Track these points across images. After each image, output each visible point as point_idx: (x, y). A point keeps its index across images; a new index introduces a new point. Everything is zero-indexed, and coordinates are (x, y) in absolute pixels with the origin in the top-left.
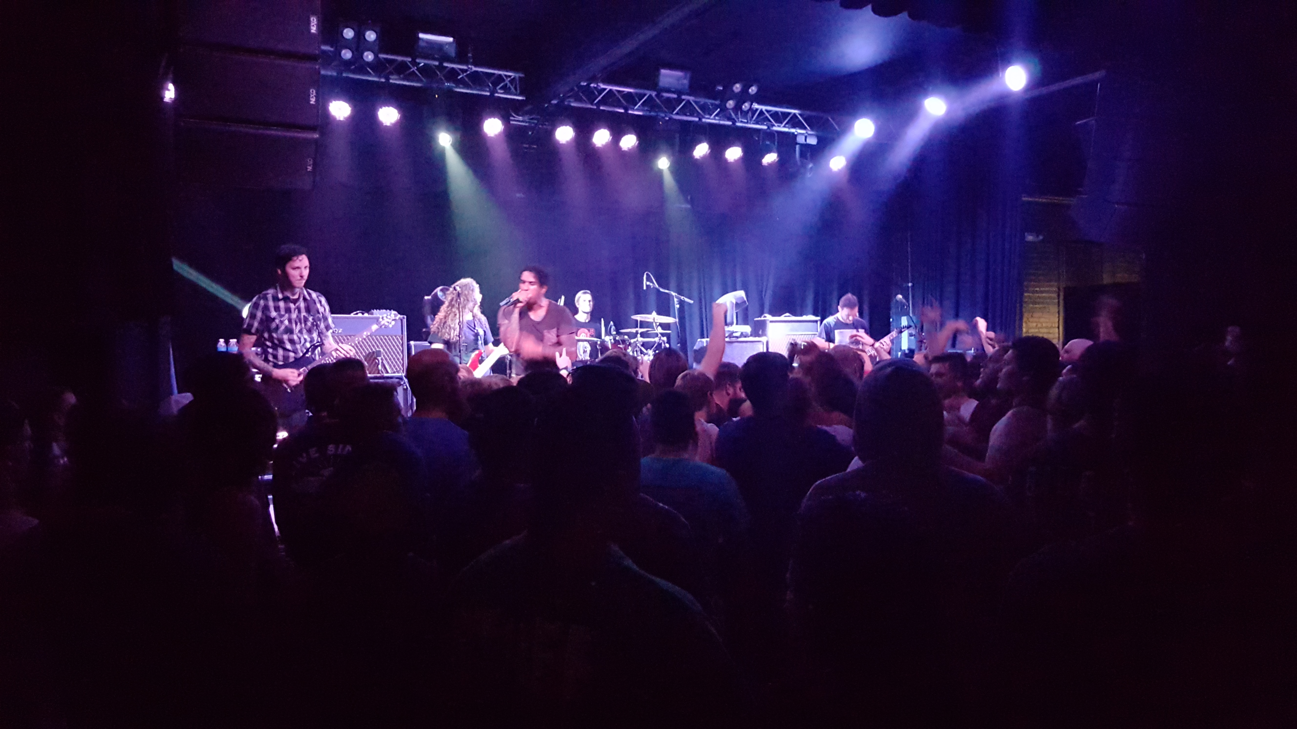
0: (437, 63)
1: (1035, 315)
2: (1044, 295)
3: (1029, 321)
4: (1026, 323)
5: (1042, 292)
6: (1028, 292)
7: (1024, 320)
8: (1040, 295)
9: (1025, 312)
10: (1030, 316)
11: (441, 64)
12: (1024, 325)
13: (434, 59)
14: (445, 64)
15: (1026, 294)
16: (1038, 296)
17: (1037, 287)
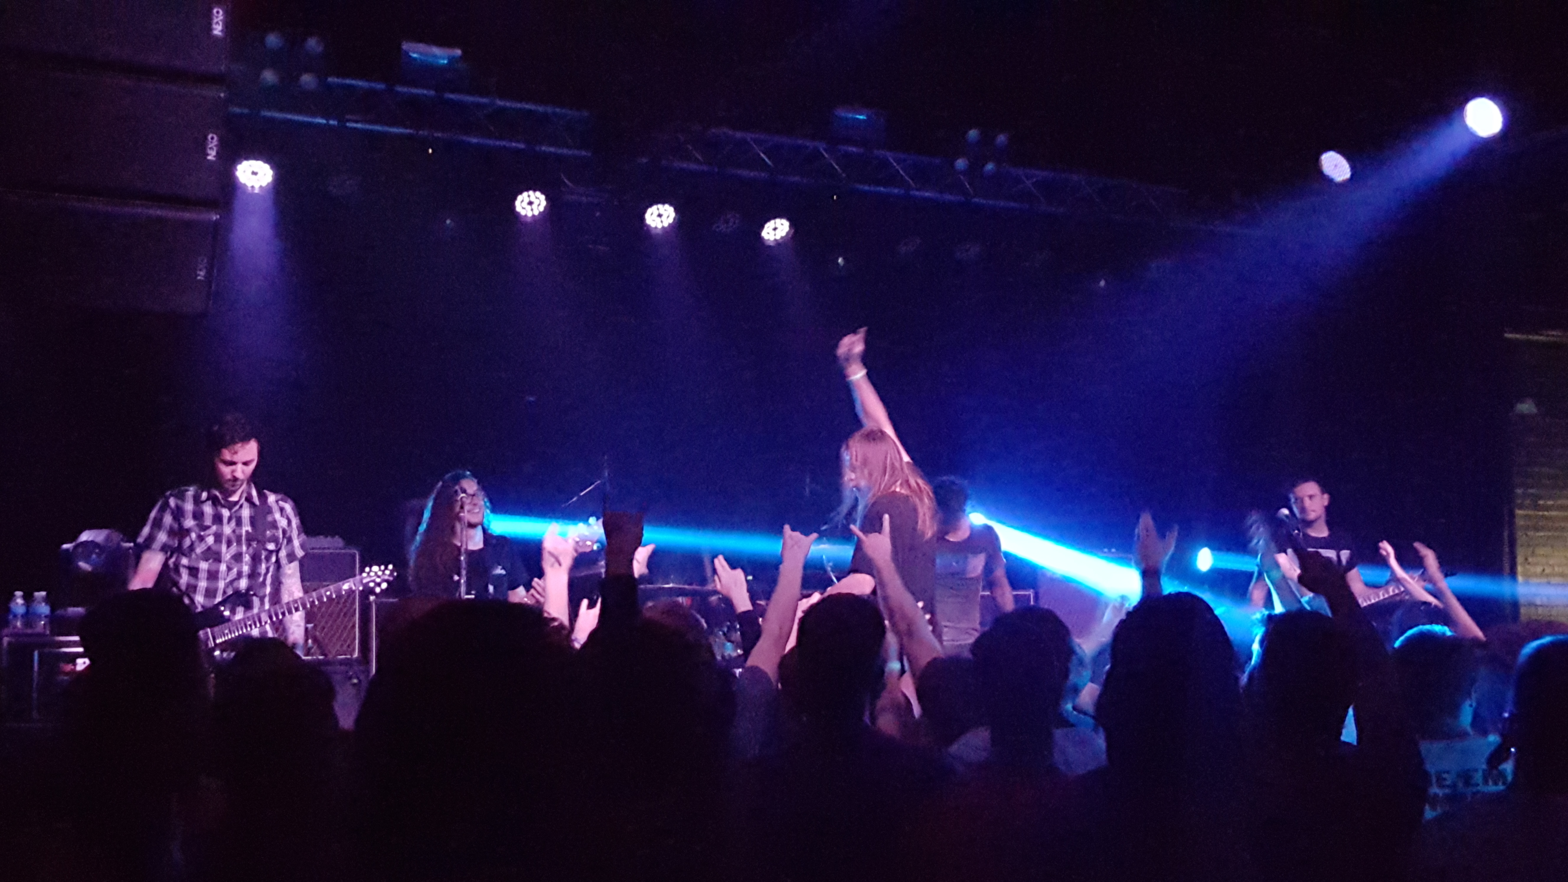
0: (433, 93)
1: (1541, 551)
2: (1554, 513)
3: (1529, 563)
4: (1523, 565)
5: (1548, 508)
6: (1521, 507)
7: (1520, 559)
8: (1546, 513)
9: (1522, 546)
10: (1529, 553)
11: (440, 94)
12: (1519, 569)
13: (428, 86)
14: (447, 95)
15: (1519, 512)
16: (1543, 516)
17: (1540, 498)
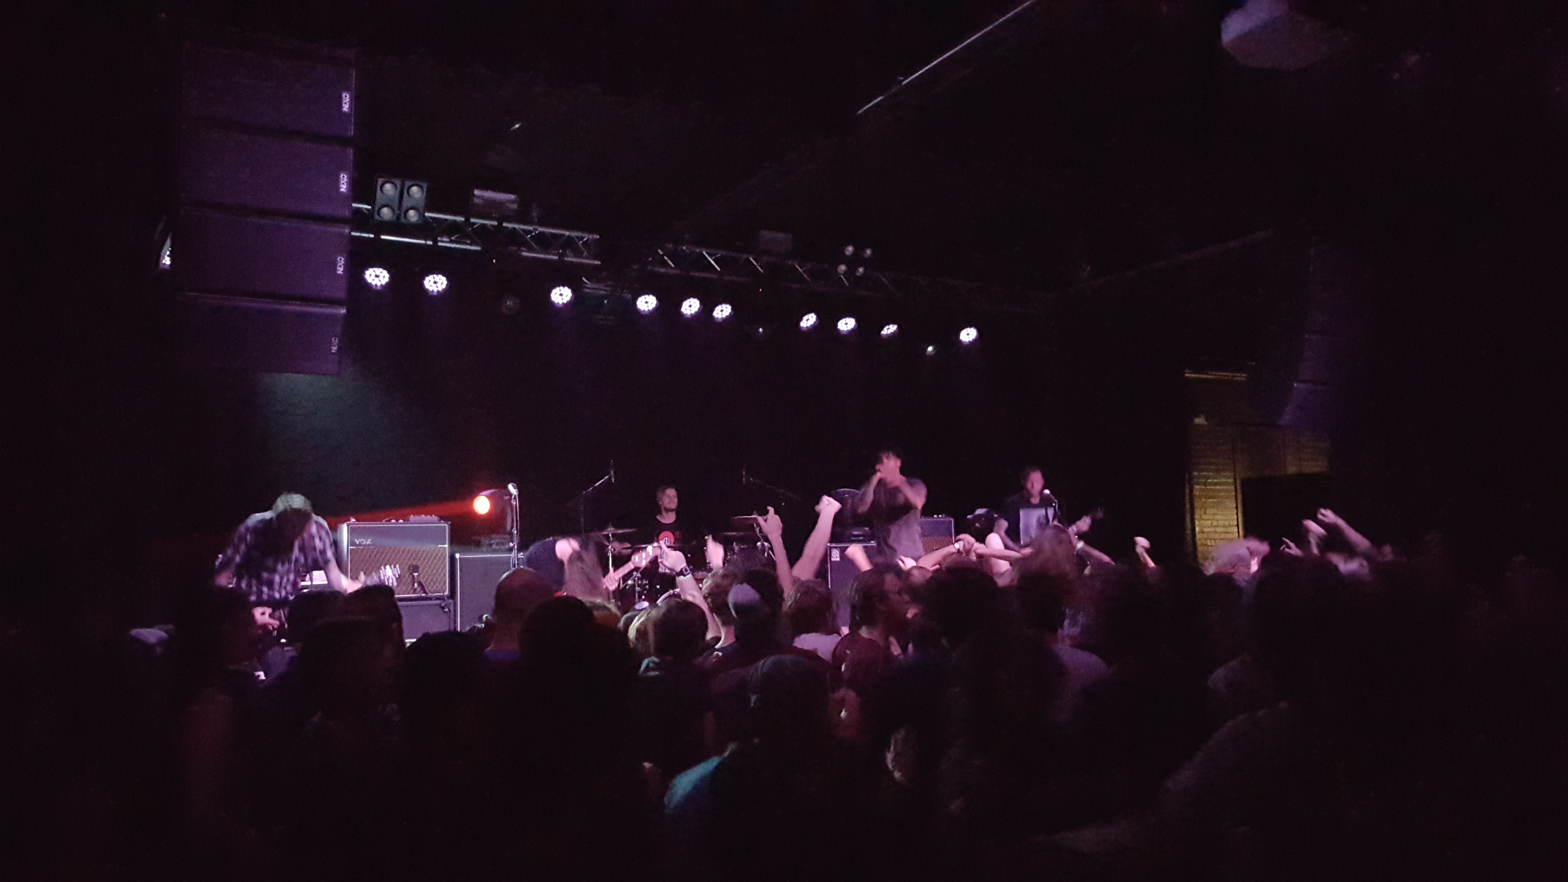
0: (495, 223)
1: (1210, 511)
2: (1218, 487)
3: (1203, 519)
4: (1199, 521)
5: (1216, 484)
6: (1197, 484)
7: (1197, 516)
8: (1212, 487)
9: (1197, 508)
10: (1203, 512)
11: (500, 224)
12: (1197, 523)
13: (491, 219)
14: (505, 225)
15: (1197, 487)
16: (1211, 489)
17: (1208, 478)
